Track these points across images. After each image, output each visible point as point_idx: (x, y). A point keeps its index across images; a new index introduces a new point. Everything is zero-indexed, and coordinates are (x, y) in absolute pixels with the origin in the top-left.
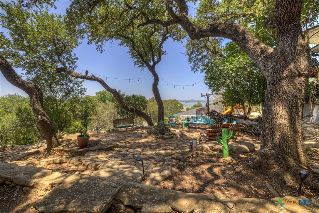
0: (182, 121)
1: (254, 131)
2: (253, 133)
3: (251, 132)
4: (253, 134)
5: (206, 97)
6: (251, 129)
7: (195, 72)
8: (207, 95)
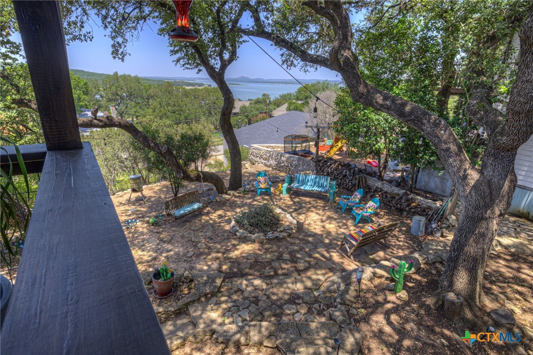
0: (257, 157)
1: (396, 204)
2: (394, 206)
3: (391, 204)
4: (394, 208)
5: (316, 130)
6: (392, 200)
7: (289, 67)
8: (317, 127)
